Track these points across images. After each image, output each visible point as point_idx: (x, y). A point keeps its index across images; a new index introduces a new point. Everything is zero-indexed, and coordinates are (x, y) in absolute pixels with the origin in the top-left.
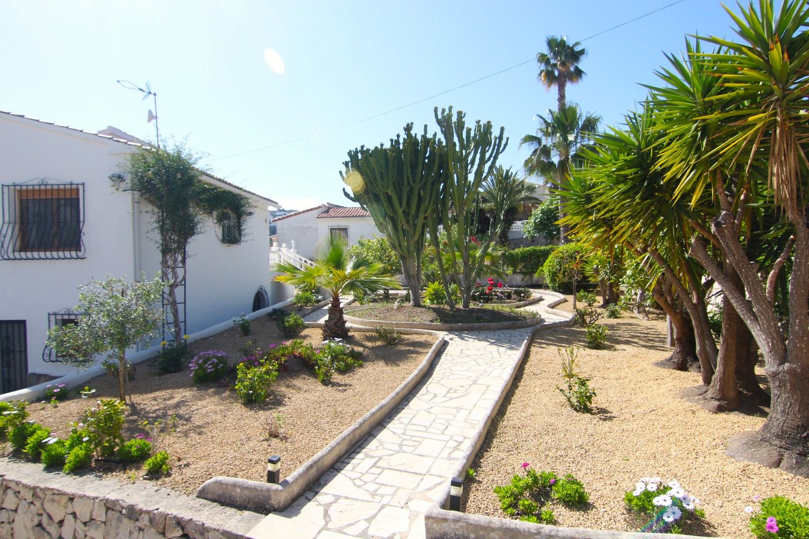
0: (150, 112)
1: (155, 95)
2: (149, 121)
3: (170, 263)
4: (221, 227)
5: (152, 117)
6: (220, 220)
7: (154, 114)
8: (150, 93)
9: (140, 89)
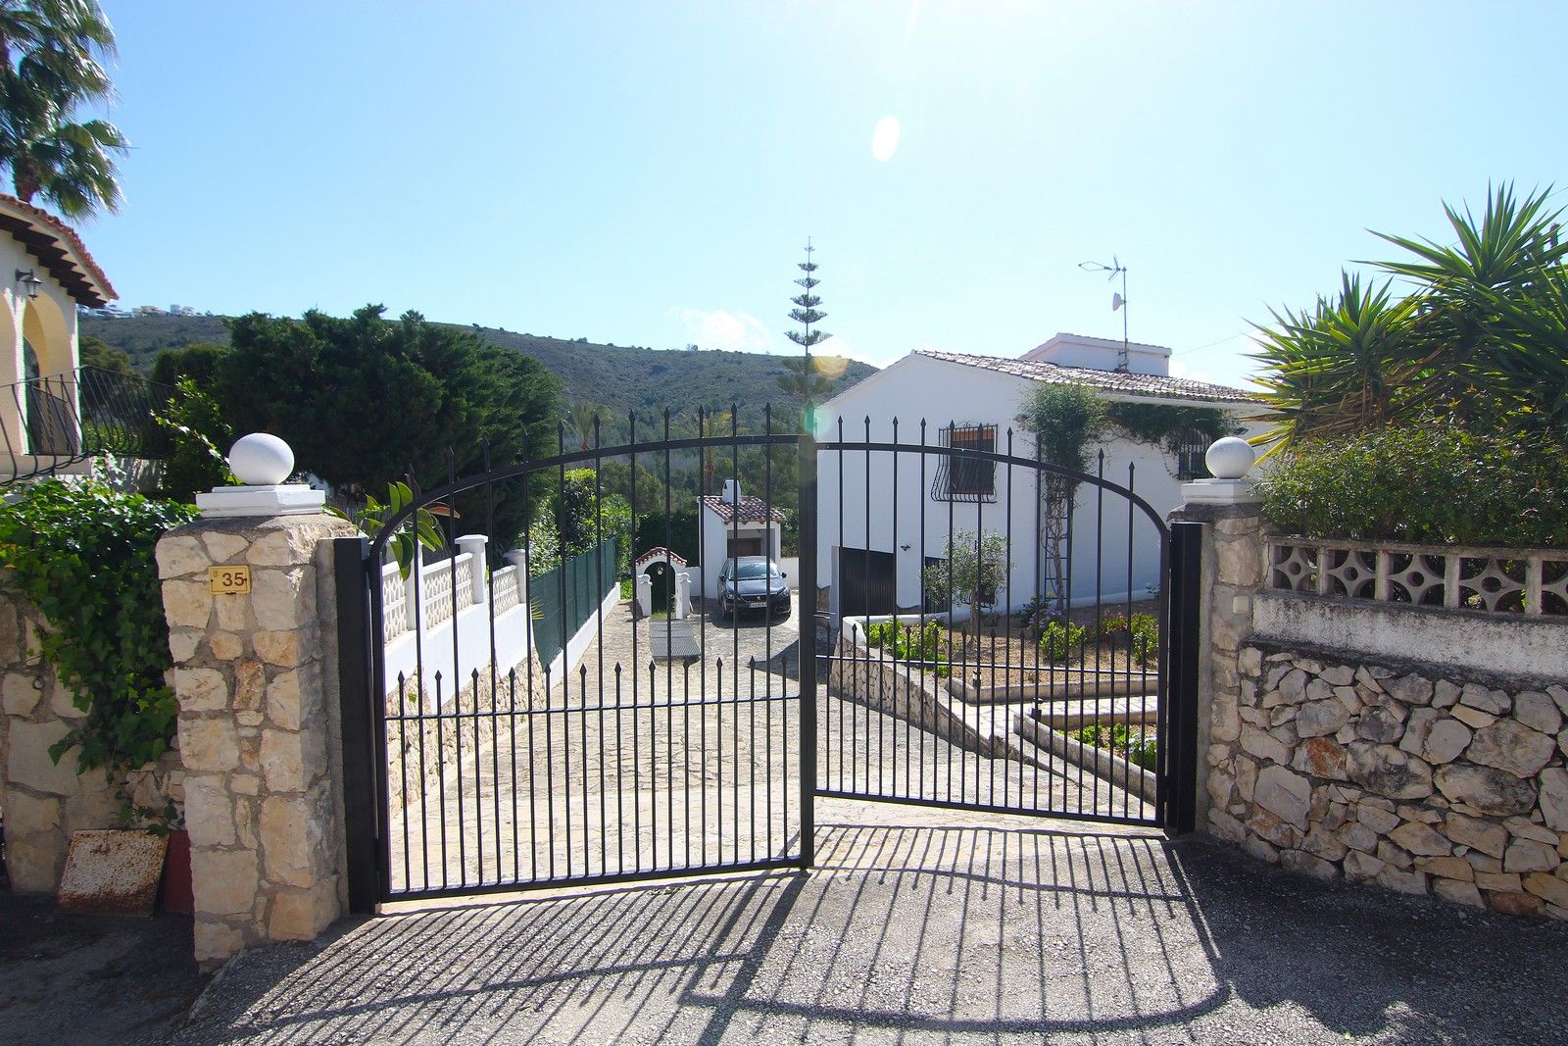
0: (1117, 296)
1: (1124, 270)
2: (1115, 308)
3: (1055, 513)
4: (1177, 458)
5: (1119, 301)
6: (1174, 447)
7: (1123, 298)
8: (1118, 269)
9: (1105, 268)
